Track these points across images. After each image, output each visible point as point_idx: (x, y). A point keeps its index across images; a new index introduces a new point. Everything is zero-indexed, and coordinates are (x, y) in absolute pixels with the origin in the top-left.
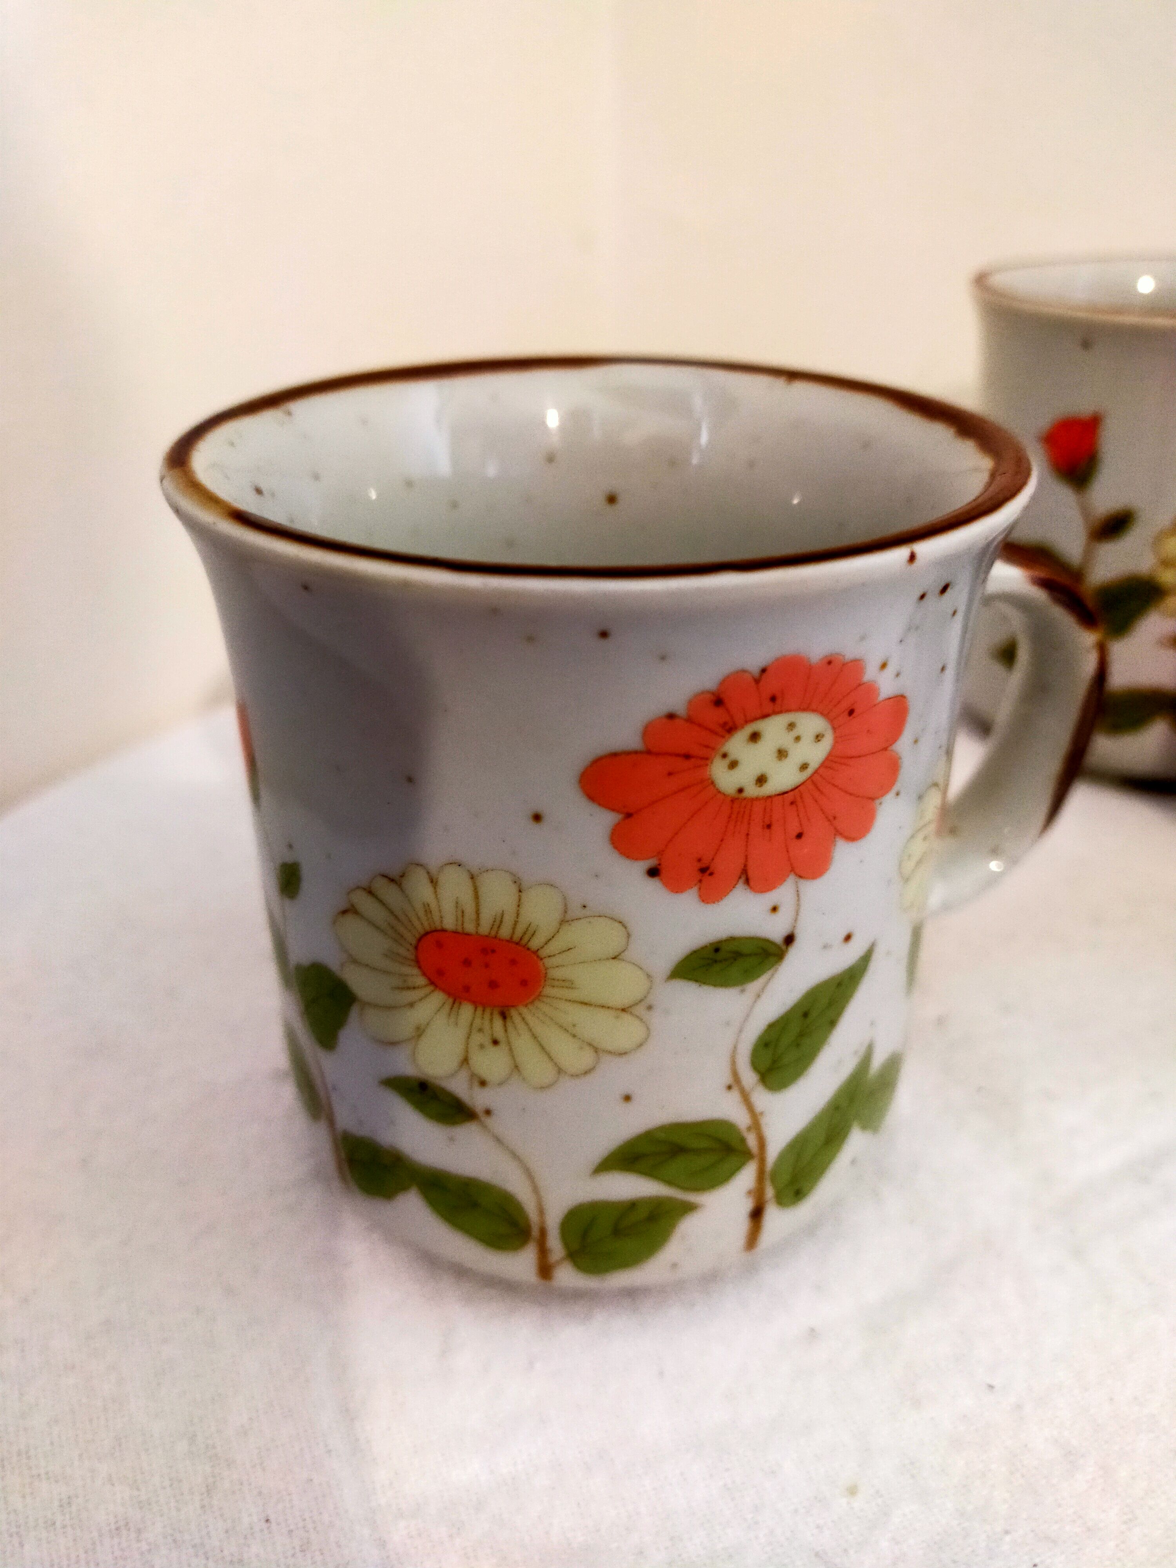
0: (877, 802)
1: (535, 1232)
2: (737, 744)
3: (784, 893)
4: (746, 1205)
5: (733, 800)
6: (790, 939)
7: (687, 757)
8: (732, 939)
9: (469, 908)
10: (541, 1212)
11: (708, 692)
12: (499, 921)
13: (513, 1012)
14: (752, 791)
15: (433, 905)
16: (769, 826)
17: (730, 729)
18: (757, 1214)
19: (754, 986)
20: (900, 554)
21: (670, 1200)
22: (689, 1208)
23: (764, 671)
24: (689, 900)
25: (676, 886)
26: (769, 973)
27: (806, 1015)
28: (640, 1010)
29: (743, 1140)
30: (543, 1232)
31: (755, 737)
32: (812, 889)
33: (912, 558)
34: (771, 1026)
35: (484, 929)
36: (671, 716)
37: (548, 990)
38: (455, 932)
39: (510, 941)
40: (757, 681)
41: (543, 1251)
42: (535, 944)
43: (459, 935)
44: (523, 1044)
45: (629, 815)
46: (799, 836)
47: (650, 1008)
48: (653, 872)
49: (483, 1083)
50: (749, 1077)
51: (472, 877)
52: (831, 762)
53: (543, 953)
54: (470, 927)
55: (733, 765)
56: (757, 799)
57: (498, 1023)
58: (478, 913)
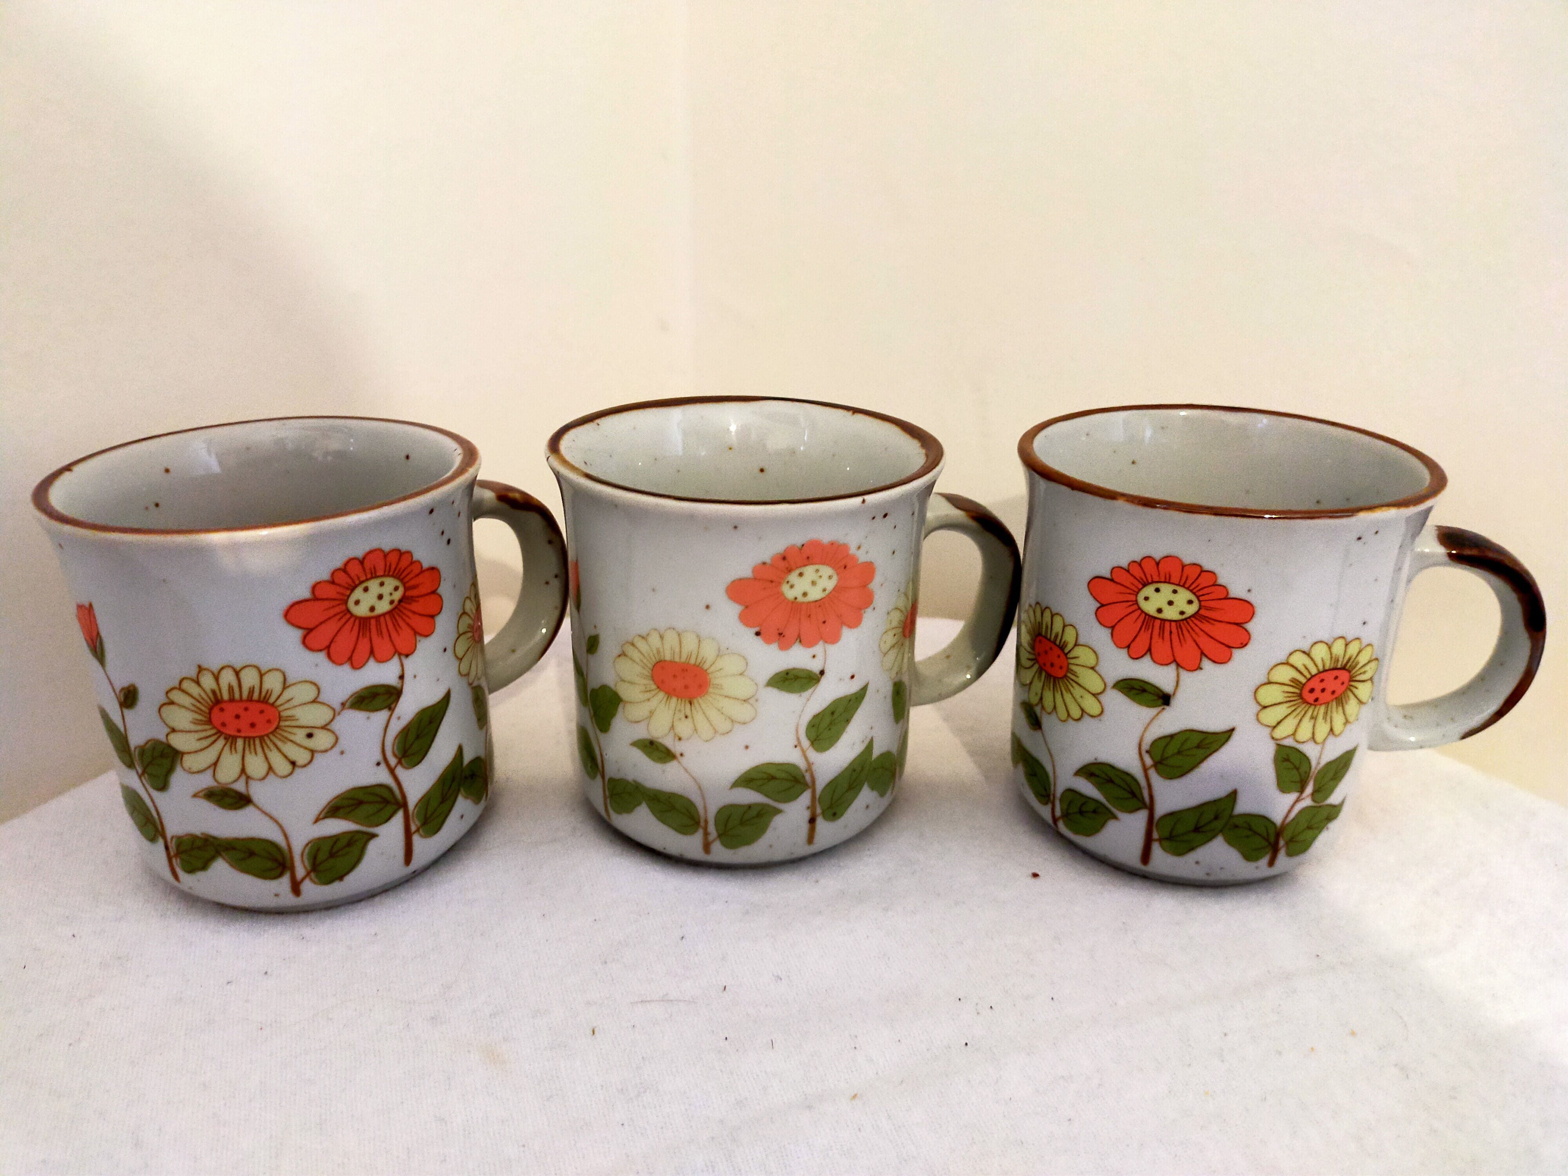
0: (863, 611)
1: (702, 823)
2: (793, 577)
3: (818, 649)
4: (807, 815)
5: (792, 603)
6: (822, 673)
7: (772, 582)
8: (794, 669)
9: (677, 650)
10: (706, 811)
11: (780, 553)
12: (689, 657)
13: (695, 701)
14: (801, 599)
15: (661, 650)
16: (809, 616)
17: (790, 570)
18: (812, 821)
19: (806, 694)
20: (859, 499)
21: (768, 805)
22: (778, 811)
23: (803, 545)
24: (774, 648)
25: (768, 641)
26: (813, 689)
27: (833, 713)
28: (752, 701)
29: (803, 777)
30: (706, 822)
31: (801, 575)
32: (832, 649)
33: (864, 501)
34: (815, 717)
35: (683, 660)
36: (764, 563)
37: (711, 690)
38: (671, 661)
39: (695, 665)
40: (800, 550)
41: (706, 834)
42: (705, 667)
43: (672, 663)
44: (699, 717)
45: (747, 607)
46: (824, 622)
47: (757, 700)
48: (758, 634)
49: (680, 739)
50: (806, 743)
51: (679, 635)
52: (836, 589)
53: (710, 671)
54: (677, 659)
55: (792, 587)
56: (803, 603)
57: (688, 705)
58: (681, 652)
